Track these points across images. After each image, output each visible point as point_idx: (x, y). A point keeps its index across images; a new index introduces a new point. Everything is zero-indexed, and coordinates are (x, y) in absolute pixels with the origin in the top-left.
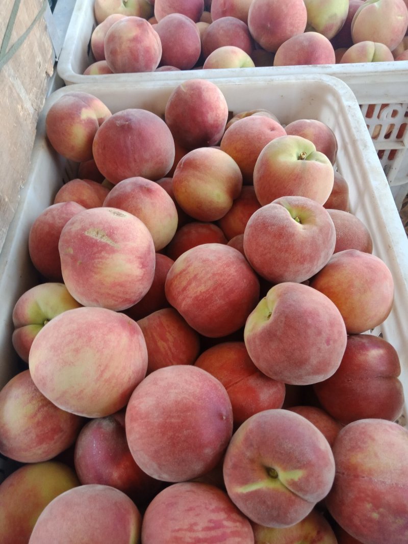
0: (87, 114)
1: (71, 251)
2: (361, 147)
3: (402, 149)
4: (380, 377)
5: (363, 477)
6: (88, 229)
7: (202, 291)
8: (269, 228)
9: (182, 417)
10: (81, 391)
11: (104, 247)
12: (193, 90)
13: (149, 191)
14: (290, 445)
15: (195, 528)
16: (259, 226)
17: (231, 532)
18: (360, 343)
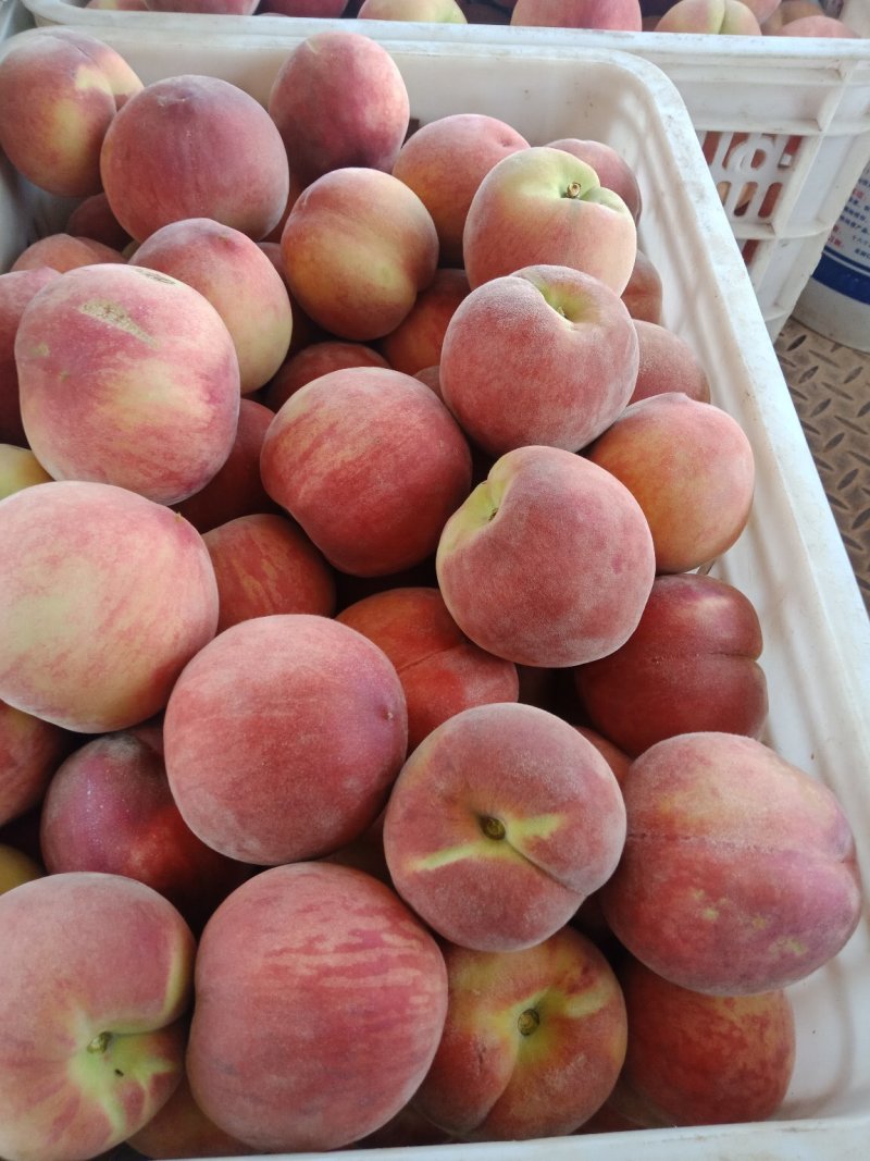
0: (88, 79)
1: (44, 350)
2: (692, 197)
3: (769, 241)
4: (721, 653)
5: (687, 838)
6: (86, 300)
7: (346, 461)
8: (501, 322)
9: (297, 707)
10: (63, 656)
11: (122, 342)
12: (335, 50)
13: (228, 246)
14: (533, 763)
15: (319, 946)
16: (478, 319)
17: (400, 956)
18: (681, 586)
